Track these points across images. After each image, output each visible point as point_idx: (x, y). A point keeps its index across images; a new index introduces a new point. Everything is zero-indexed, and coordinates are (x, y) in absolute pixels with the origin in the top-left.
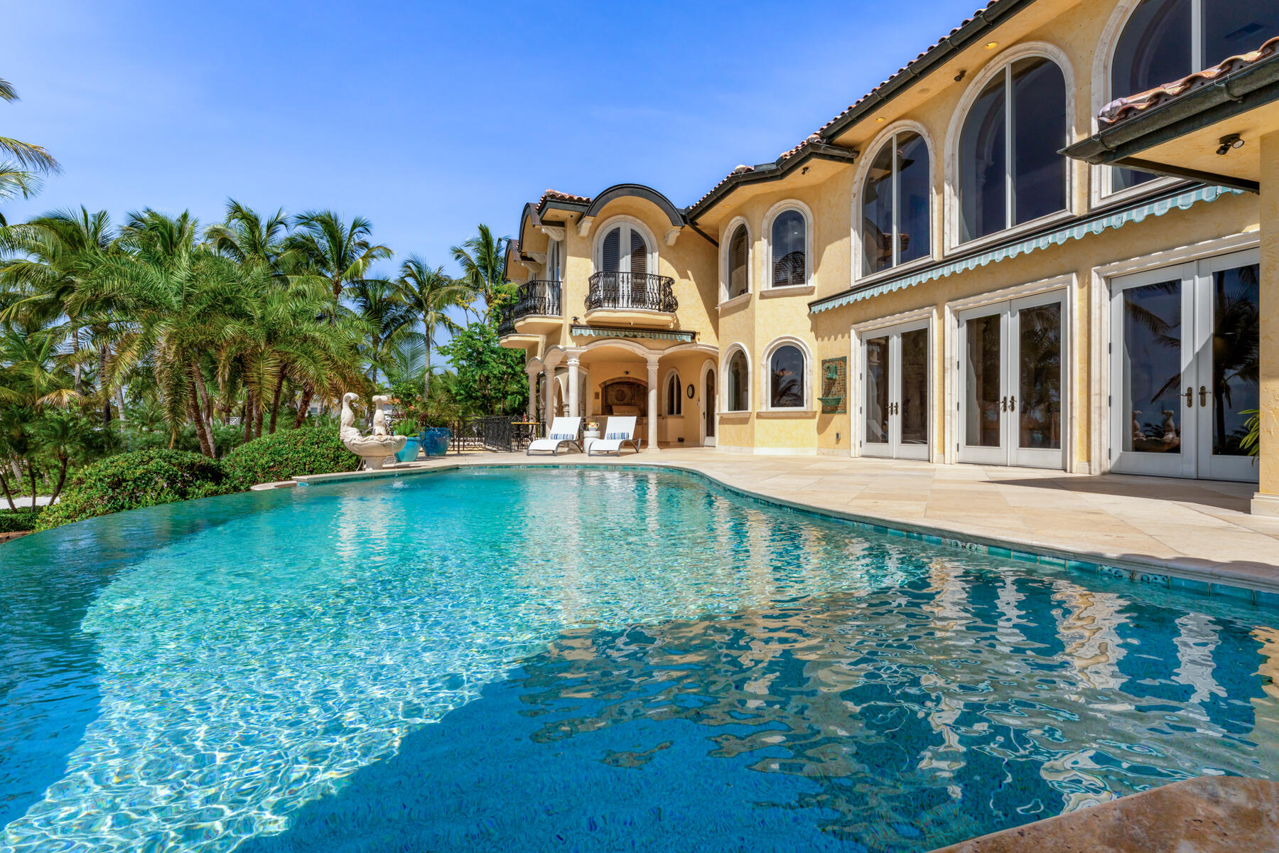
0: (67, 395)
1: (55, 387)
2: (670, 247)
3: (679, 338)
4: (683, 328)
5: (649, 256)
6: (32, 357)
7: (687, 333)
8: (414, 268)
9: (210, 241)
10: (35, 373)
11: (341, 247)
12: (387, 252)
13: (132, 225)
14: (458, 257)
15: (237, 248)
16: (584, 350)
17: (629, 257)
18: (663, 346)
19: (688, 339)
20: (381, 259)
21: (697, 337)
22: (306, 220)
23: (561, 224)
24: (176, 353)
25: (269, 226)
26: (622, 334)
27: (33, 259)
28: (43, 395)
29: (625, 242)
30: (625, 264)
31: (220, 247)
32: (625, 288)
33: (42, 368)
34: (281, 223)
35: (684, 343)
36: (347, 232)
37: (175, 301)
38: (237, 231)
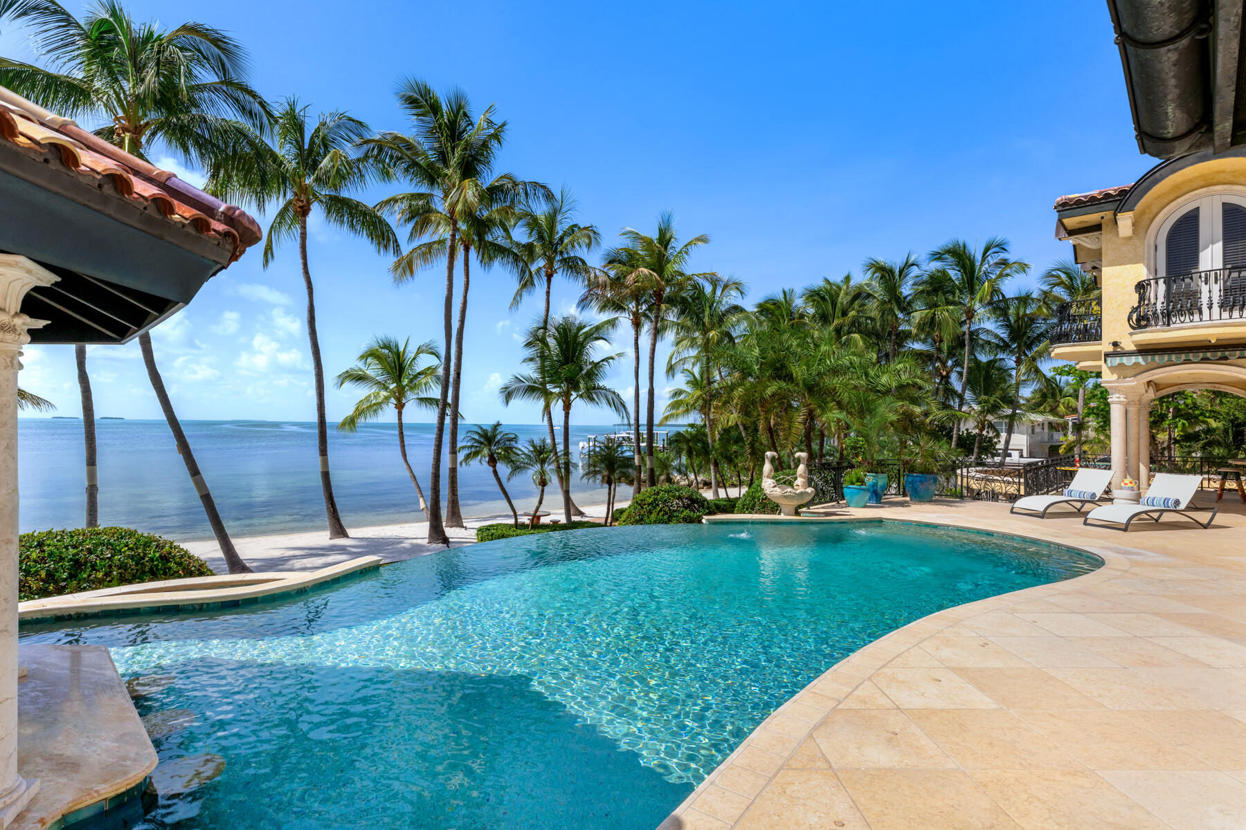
8: (1063, 276)
11: (973, 271)
12: (1023, 267)
16: (1133, 382)
20: (1017, 276)
22: (937, 256)
25: (901, 272)
29: (1210, 225)
34: (913, 265)
36: (979, 257)
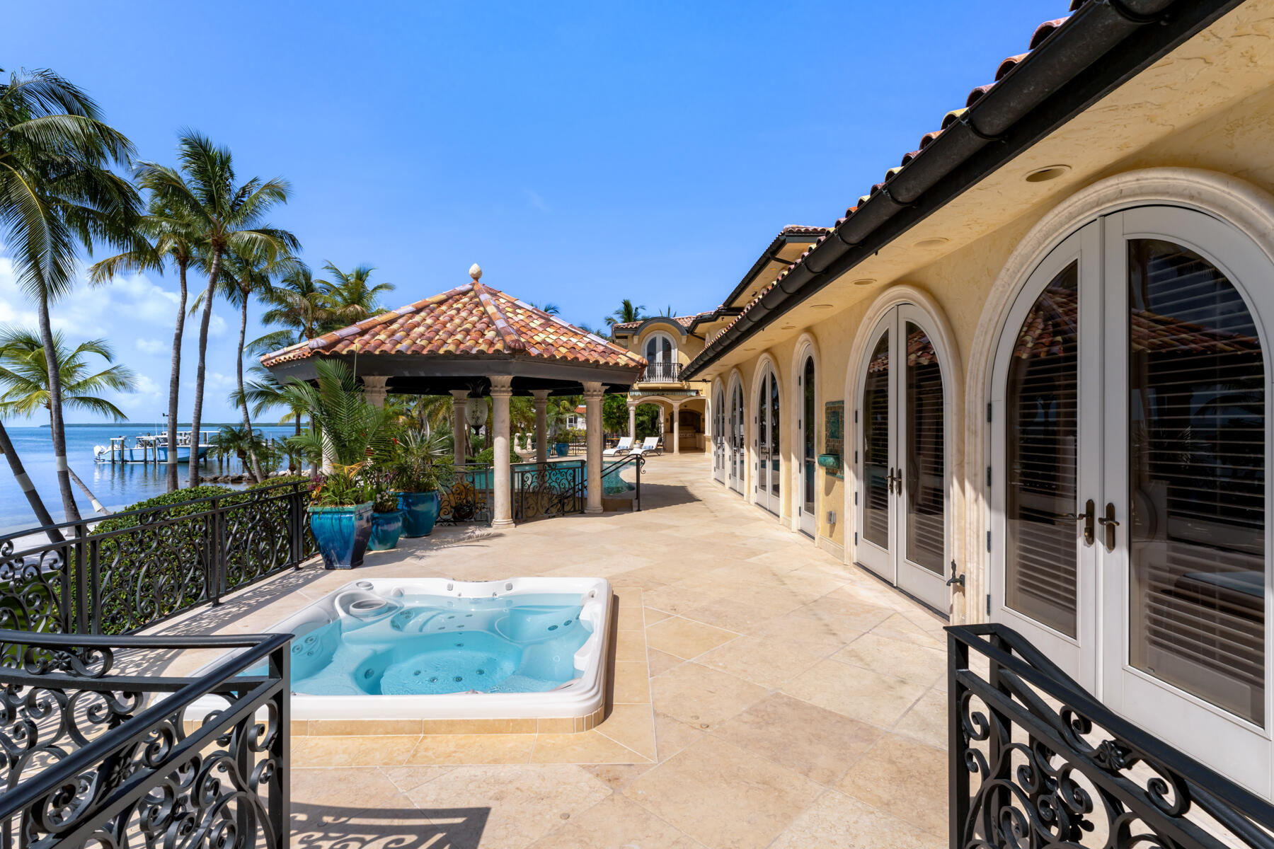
2: (684, 345)
3: (689, 394)
4: (692, 388)
5: (673, 351)
7: (693, 391)
14: (609, 323)
16: (637, 402)
17: (661, 352)
18: (680, 398)
19: (694, 394)
21: (700, 392)
23: (626, 337)
26: (655, 393)
29: (659, 344)
30: (659, 357)
32: (659, 370)
35: (691, 396)
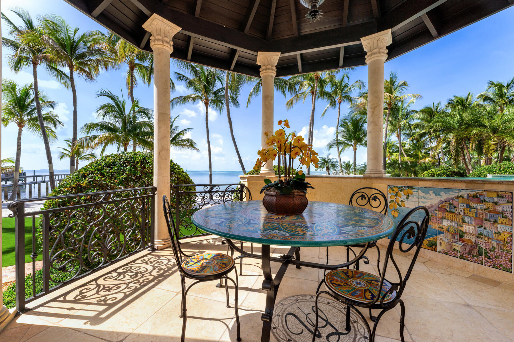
0: (427, 159)
1: (424, 157)
6: (418, 149)
9: (479, 100)
10: (419, 154)
13: (449, 103)
15: (492, 99)
24: (455, 141)
27: (419, 121)
28: (421, 159)
31: (484, 101)
33: (421, 152)
37: (456, 126)
38: (492, 93)
